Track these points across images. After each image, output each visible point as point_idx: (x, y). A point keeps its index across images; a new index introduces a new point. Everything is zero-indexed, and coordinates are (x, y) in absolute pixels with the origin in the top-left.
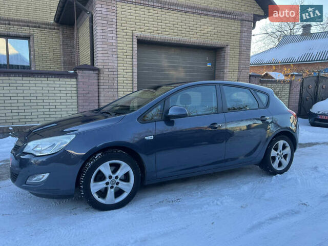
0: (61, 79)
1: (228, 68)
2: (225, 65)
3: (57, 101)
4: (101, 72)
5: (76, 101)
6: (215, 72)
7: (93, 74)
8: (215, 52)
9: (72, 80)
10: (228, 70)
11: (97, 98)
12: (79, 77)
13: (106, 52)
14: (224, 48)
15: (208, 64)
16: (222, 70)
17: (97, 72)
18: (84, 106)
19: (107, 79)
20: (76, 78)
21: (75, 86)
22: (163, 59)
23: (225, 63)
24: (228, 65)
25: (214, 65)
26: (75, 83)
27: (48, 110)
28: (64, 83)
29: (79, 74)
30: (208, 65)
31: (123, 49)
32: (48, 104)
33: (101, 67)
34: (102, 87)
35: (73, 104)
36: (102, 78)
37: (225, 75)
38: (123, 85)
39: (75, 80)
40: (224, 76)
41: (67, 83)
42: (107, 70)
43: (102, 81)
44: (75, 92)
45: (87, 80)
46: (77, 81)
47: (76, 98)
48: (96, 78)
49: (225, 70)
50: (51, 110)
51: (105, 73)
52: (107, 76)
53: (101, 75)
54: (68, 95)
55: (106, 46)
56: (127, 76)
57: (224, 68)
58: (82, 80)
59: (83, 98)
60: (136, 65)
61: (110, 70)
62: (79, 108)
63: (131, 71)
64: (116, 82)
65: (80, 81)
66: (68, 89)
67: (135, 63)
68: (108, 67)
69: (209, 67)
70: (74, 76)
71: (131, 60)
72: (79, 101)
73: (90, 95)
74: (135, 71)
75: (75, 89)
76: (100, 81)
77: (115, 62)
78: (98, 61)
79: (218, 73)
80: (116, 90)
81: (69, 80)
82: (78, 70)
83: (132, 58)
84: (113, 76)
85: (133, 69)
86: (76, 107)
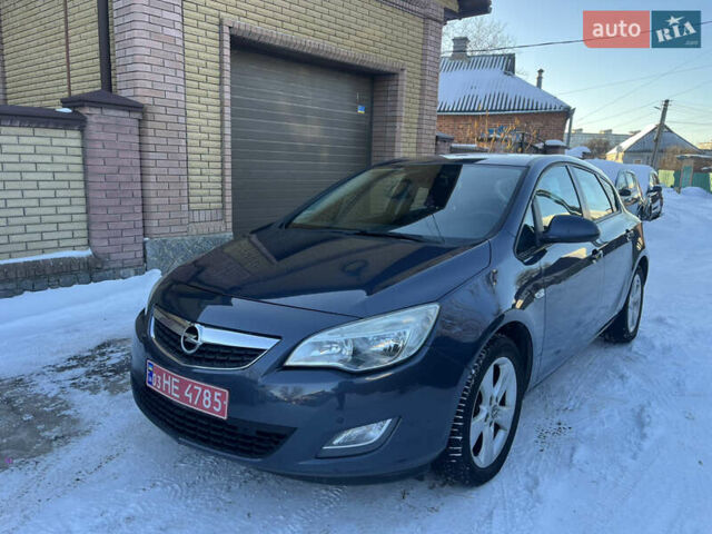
0: (38, 132)
1: (404, 120)
2: (398, 114)
3: (27, 194)
4: (149, 116)
5: (81, 193)
6: (371, 127)
7: (128, 119)
8: (373, 81)
9: (70, 133)
10: (403, 125)
11: (139, 186)
12: (93, 129)
13: (160, 61)
14: (394, 74)
15: (360, 107)
16: (389, 124)
17: (138, 115)
18: (107, 207)
19: (164, 134)
20: (82, 130)
21: (79, 151)
22: (282, 91)
23: (398, 109)
24: (404, 114)
25: (370, 111)
26: (77, 143)
28: (47, 141)
29: (91, 119)
30: (359, 111)
31: (198, 58)
33: (147, 101)
34: (152, 156)
35: (75, 201)
36: (151, 132)
37: (397, 135)
38: (201, 150)
39: (76, 134)
40: (394, 137)
41: (55, 142)
42: (162, 110)
43: (151, 140)
44: (80, 168)
45: (113, 137)
46: (83, 138)
47: (82, 185)
48: (136, 131)
49: (398, 124)
50: (13, 221)
51: (158, 117)
52: (163, 126)
53: (149, 124)
54: (58, 176)
55: (160, 46)
56: (207, 129)
57: (394, 119)
58: (103, 136)
59: (104, 186)
60: (228, 103)
61: (170, 111)
62: (92, 211)
63: (218, 116)
64: (183, 142)
65: (95, 136)
66: (57, 159)
67: (227, 96)
68: (165, 102)
69: (360, 115)
70: (75, 122)
71: (217, 88)
72: (91, 195)
73: (122, 178)
74: (228, 117)
75: (79, 160)
76: (145, 140)
77: (181, 89)
78: (139, 83)
79: (379, 130)
80: (183, 164)
81: (60, 133)
82: (83, 106)
83: (221, 84)
84: (177, 127)
85: (222, 112)
86: (83, 210)
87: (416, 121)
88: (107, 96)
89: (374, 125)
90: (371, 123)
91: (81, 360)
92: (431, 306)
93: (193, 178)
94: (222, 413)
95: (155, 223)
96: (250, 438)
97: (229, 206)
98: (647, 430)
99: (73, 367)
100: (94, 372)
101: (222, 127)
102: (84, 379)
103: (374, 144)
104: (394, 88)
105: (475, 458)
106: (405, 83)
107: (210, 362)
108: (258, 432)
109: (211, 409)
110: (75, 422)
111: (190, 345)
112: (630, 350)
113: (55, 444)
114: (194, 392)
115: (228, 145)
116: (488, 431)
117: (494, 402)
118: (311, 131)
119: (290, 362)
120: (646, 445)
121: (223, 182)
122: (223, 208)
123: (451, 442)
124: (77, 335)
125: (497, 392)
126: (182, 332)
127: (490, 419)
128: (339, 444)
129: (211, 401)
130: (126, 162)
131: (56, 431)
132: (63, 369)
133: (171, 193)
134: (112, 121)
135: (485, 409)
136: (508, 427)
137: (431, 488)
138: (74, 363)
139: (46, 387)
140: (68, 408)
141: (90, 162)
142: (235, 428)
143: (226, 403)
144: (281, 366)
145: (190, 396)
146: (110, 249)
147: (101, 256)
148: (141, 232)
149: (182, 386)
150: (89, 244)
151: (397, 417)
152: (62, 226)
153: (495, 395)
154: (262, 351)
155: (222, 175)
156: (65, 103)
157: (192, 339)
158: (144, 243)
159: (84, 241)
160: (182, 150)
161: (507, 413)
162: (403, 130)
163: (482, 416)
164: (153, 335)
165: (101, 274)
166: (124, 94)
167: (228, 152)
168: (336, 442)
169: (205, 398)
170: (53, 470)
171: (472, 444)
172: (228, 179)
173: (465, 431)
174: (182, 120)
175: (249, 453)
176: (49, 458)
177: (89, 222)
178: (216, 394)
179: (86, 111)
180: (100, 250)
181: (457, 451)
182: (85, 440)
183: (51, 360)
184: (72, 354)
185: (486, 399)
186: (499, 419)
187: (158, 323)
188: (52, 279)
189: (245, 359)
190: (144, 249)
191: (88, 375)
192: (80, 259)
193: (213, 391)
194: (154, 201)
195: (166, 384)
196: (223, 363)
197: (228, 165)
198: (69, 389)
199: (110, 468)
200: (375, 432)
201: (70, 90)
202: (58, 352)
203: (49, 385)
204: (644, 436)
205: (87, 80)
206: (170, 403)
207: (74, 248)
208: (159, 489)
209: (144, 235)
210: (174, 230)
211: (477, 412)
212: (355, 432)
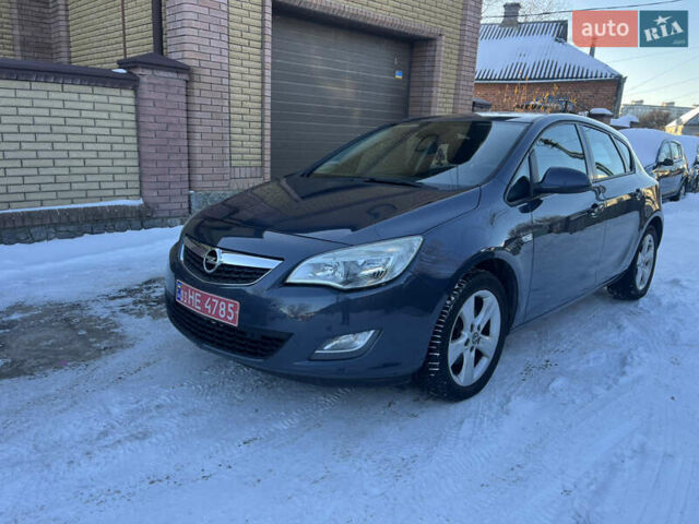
0: (97, 90)
1: (440, 85)
2: (435, 79)
3: (87, 146)
4: (196, 78)
5: (134, 148)
6: (408, 91)
7: (177, 80)
8: (411, 46)
9: (125, 92)
10: (440, 90)
11: (185, 143)
12: (144, 88)
13: (206, 26)
14: (432, 39)
15: (397, 72)
16: (425, 89)
17: (185, 77)
18: (157, 161)
19: (208, 94)
20: (135, 89)
21: (132, 109)
22: (318, 55)
23: (435, 74)
24: (440, 80)
25: (408, 76)
26: (131, 101)
27: (66, 171)
28: (104, 99)
29: (144, 79)
30: (397, 77)
31: (241, 22)
32: (65, 154)
33: (194, 63)
34: (198, 115)
35: (128, 154)
36: (197, 92)
37: (433, 100)
38: (243, 111)
39: (130, 93)
40: (430, 102)
41: (112, 100)
42: (208, 72)
43: (197, 101)
44: (133, 124)
45: (163, 96)
46: (136, 97)
47: (135, 140)
48: (183, 91)
49: (434, 89)
50: (74, 170)
51: (204, 79)
52: (208, 87)
53: (196, 85)
54: (114, 131)
55: (206, 11)
56: (249, 91)
57: (431, 84)
58: (153, 95)
59: (154, 141)
60: (268, 66)
61: (214, 73)
62: (144, 164)
63: (259, 78)
64: (227, 104)
65: (145, 96)
66: (114, 116)
67: (268, 60)
68: (211, 65)
69: (398, 80)
70: (129, 82)
71: (258, 51)
72: (143, 149)
73: (170, 135)
74: (268, 80)
75: (133, 117)
76: (192, 100)
77: (225, 53)
78: (187, 47)
79: (416, 94)
80: (226, 123)
81: (116, 92)
82: (135, 67)
83: (262, 48)
84: (221, 88)
85: (263, 75)
86: (135, 163)
87: (453, 86)
88: (158, 59)
89: (411, 89)
90: (409, 87)
91: (130, 292)
92: (415, 238)
93: (235, 137)
94: (233, 321)
95: (200, 177)
96: (255, 342)
97: (268, 164)
98: (627, 368)
99: (123, 297)
100: (140, 302)
101: (263, 89)
102: (132, 307)
103: (410, 109)
104: (432, 53)
105: (454, 377)
106: (443, 49)
107: (226, 279)
108: (264, 337)
109: (225, 318)
110: (122, 337)
111: (210, 266)
112: (636, 306)
113: (103, 352)
114: (212, 304)
115: (268, 106)
116: (469, 357)
117: (475, 330)
119: (292, 279)
120: (623, 380)
121: (262, 141)
122: (262, 166)
123: (429, 358)
124: (129, 272)
125: (481, 320)
126: (205, 256)
127: (470, 345)
128: (332, 349)
129: (225, 311)
130: (175, 120)
131: (105, 343)
132: (114, 298)
133: (214, 150)
134: (161, 81)
135: (466, 334)
136: (491, 356)
137: (415, 401)
138: (124, 294)
139: (99, 310)
140: (116, 327)
141: (142, 119)
142: (243, 333)
143: (237, 313)
144: (282, 283)
145: (209, 307)
146: (159, 200)
147: (151, 205)
148: (187, 185)
149: (203, 299)
150: (141, 195)
151: (379, 329)
152: (117, 177)
153: (477, 324)
154: (268, 270)
155: (262, 134)
156: (121, 64)
157: (211, 261)
158: (189, 196)
159: (137, 192)
160: (226, 110)
161: (489, 343)
162: (439, 95)
163: (462, 341)
164: (182, 259)
165: (151, 222)
166: (173, 56)
167: (268, 113)
168: (327, 347)
169: (222, 309)
170: (100, 371)
171: (451, 363)
172: (268, 139)
173: (444, 350)
174: (225, 81)
175: (255, 355)
176: (98, 362)
177: (141, 174)
178: (230, 305)
179: (138, 72)
180: (151, 200)
181: (435, 366)
182: (128, 352)
183: (106, 291)
184: (123, 287)
185: (467, 325)
186: (480, 346)
187: (187, 250)
188: (109, 224)
189: (254, 276)
190: (189, 201)
191: (135, 303)
192: (133, 207)
193: (227, 303)
194: (199, 157)
195: (191, 299)
196: (235, 280)
197: (268, 126)
198: (118, 313)
199: (147, 371)
200: (361, 340)
201: (125, 54)
202: (110, 286)
203: (102, 310)
204: (624, 373)
205: (141, 45)
206: (194, 314)
207: (127, 197)
208: (185, 388)
209: (190, 188)
210: (216, 184)
211: (457, 336)
212: (344, 340)
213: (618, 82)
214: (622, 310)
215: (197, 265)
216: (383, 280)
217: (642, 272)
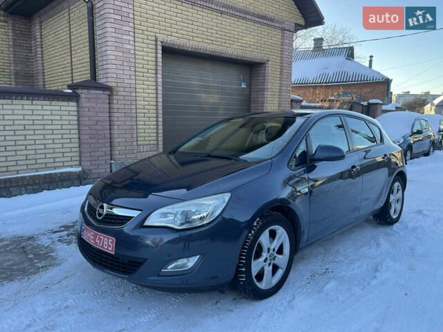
0: (53, 103)
1: (269, 90)
2: (266, 87)
3: (47, 137)
4: (115, 93)
5: (76, 136)
6: (250, 95)
7: (103, 95)
8: (251, 68)
9: (71, 104)
10: (269, 93)
11: (108, 132)
12: (82, 100)
13: (121, 63)
14: (263, 63)
15: (243, 84)
16: (261, 93)
17: (108, 93)
18: (90, 144)
19: (123, 102)
20: (77, 101)
21: (76, 113)
22: (193, 76)
23: (266, 84)
24: (269, 87)
25: (249, 85)
26: (75, 109)
27: (33, 152)
28: (58, 108)
29: (83, 96)
30: (243, 86)
31: (143, 59)
32: (33, 142)
33: (114, 84)
34: (116, 114)
35: (73, 140)
36: (115, 102)
37: (266, 99)
38: (144, 111)
39: (74, 104)
40: (263, 101)
41: (63, 108)
42: (122, 89)
43: (116, 106)
44: (76, 122)
45: (94, 105)
46: (78, 106)
47: (76, 132)
48: (107, 101)
49: (266, 93)
50: (38, 152)
51: (119, 93)
52: (122, 98)
53: (115, 97)
54: (64, 127)
55: (121, 54)
56: (148, 99)
57: (264, 90)
58: (88, 105)
59: (89, 132)
60: (160, 84)
61: (126, 90)
62: (82, 146)
63: (154, 91)
64: (134, 107)
65: (84, 105)
66: (64, 118)
67: (160, 80)
68: (124, 85)
69: (244, 88)
70: (74, 97)
71: (153, 75)
72: (82, 137)
73: (99, 127)
74: (160, 92)
75: (75, 118)
76: (112, 106)
77: (133, 77)
78: (109, 75)
79: (255, 96)
80: (134, 119)
81: (66, 103)
82: (78, 89)
83: (156, 73)
84: (130, 98)
85: (157, 89)
86: (77, 145)
87: (278, 91)
88: (93, 83)
89: (252, 93)
90: (250, 92)
91: (67, 227)
92: (227, 194)
93: (140, 127)
94: (112, 251)
95: (117, 153)
96: (125, 264)
97: (161, 143)
98: (378, 274)
99: (62, 231)
100: (72, 234)
101: (157, 97)
102: (65, 238)
103: (252, 105)
104: (263, 72)
105: (258, 284)
106: (270, 68)
107: (109, 223)
108: (130, 262)
109: (107, 249)
110: (54, 259)
111: (100, 215)
113: (41, 269)
114: (100, 239)
115: (160, 108)
116: (268, 270)
117: (271, 251)
118: (213, 99)
119: (147, 223)
120: (374, 282)
121: (157, 129)
122: (157, 144)
123: (238, 272)
124: (69, 214)
125: (275, 245)
127: (268, 262)
128: (172, 269)
129: (107, 244)
130: (102, 119)
131: (43, 263)
132: (56, 232)
133: (125, 136)
134: (94, 96)
135: (265, 255)
136: (285, 269)
137: (233, 300)
138: (63, 229)
139: (45, 241)
140: (53, 252)
141: (81, 119)
142: (118, 259)
143: (114, 245)
144: (141, 225)
145: (98, 242)
146: (91, 167)
147: (87, 171)
148: (109, 157)
149: (95, 236)
150: (80, 165)
151: (203, 255)
152: (65, 155)
153: (272, 248)
154: (132, 217)
155: (157, 125)
156: (69, 87)
157: (101, 211)
158: (111, 164)
159: (78, 163)
160: (134, 111)
161: (282, 260)
162: (269, 96)
163: (262, 259)
164: (86, 209)
165: (86, 181)
166: (102, 81)
167: (160, 112)
168: (170, 267)
169: (105, 243)
170: (36, 282)
171: (254, 274)
172: (161, 127)
173: (248, 266)
174: (133, 94)
175: (125, 272)
176: (37, 276)
177: (80, 152)
178: (110, 240)
179: (79, 91)
180: (87, 168)
181: (243, 277)
182: (56, 269)
183: (51, 227)
185: (265, 249)
186: (276, 262)
187: (89, 204)
188: (59, 183)
189: (125, 221)
190: (111, 167)
191: (68, 235)
192: (74, 173)
193: (108, 239)
194: (116, 140)
196: (114, 224)
197: (161, 119)
198: (56, 242)
199: (65, 283)
200: (191, 262)
201: (72, 81)
202: (55, 224)
203: (47, 240)
204: (375, 277)
205: (83, 75)
206: (90, 246)
207: (72, 166)
208: (86, 294)
209: (111, 159)
210: (128, 156)
211: (258, 255)
212: (180, 262)
213: (387, 82)
214: (381, 232)
215: (93, 214)
216: (205, 222)
217: (395, 206)
